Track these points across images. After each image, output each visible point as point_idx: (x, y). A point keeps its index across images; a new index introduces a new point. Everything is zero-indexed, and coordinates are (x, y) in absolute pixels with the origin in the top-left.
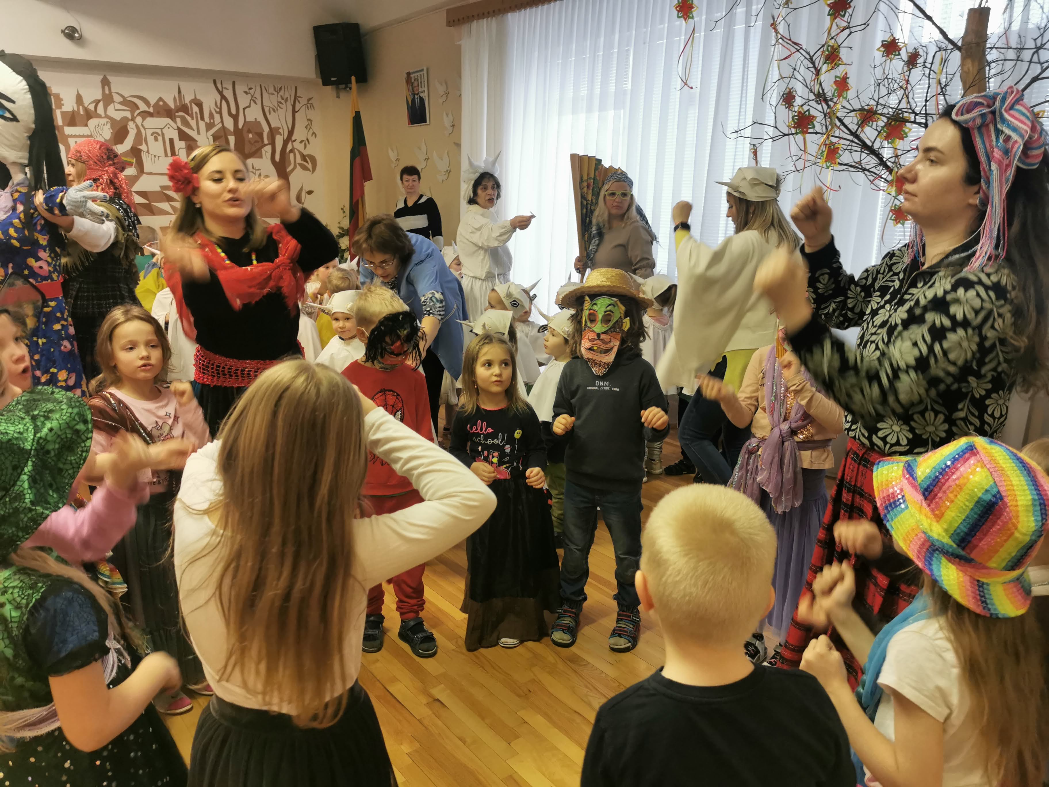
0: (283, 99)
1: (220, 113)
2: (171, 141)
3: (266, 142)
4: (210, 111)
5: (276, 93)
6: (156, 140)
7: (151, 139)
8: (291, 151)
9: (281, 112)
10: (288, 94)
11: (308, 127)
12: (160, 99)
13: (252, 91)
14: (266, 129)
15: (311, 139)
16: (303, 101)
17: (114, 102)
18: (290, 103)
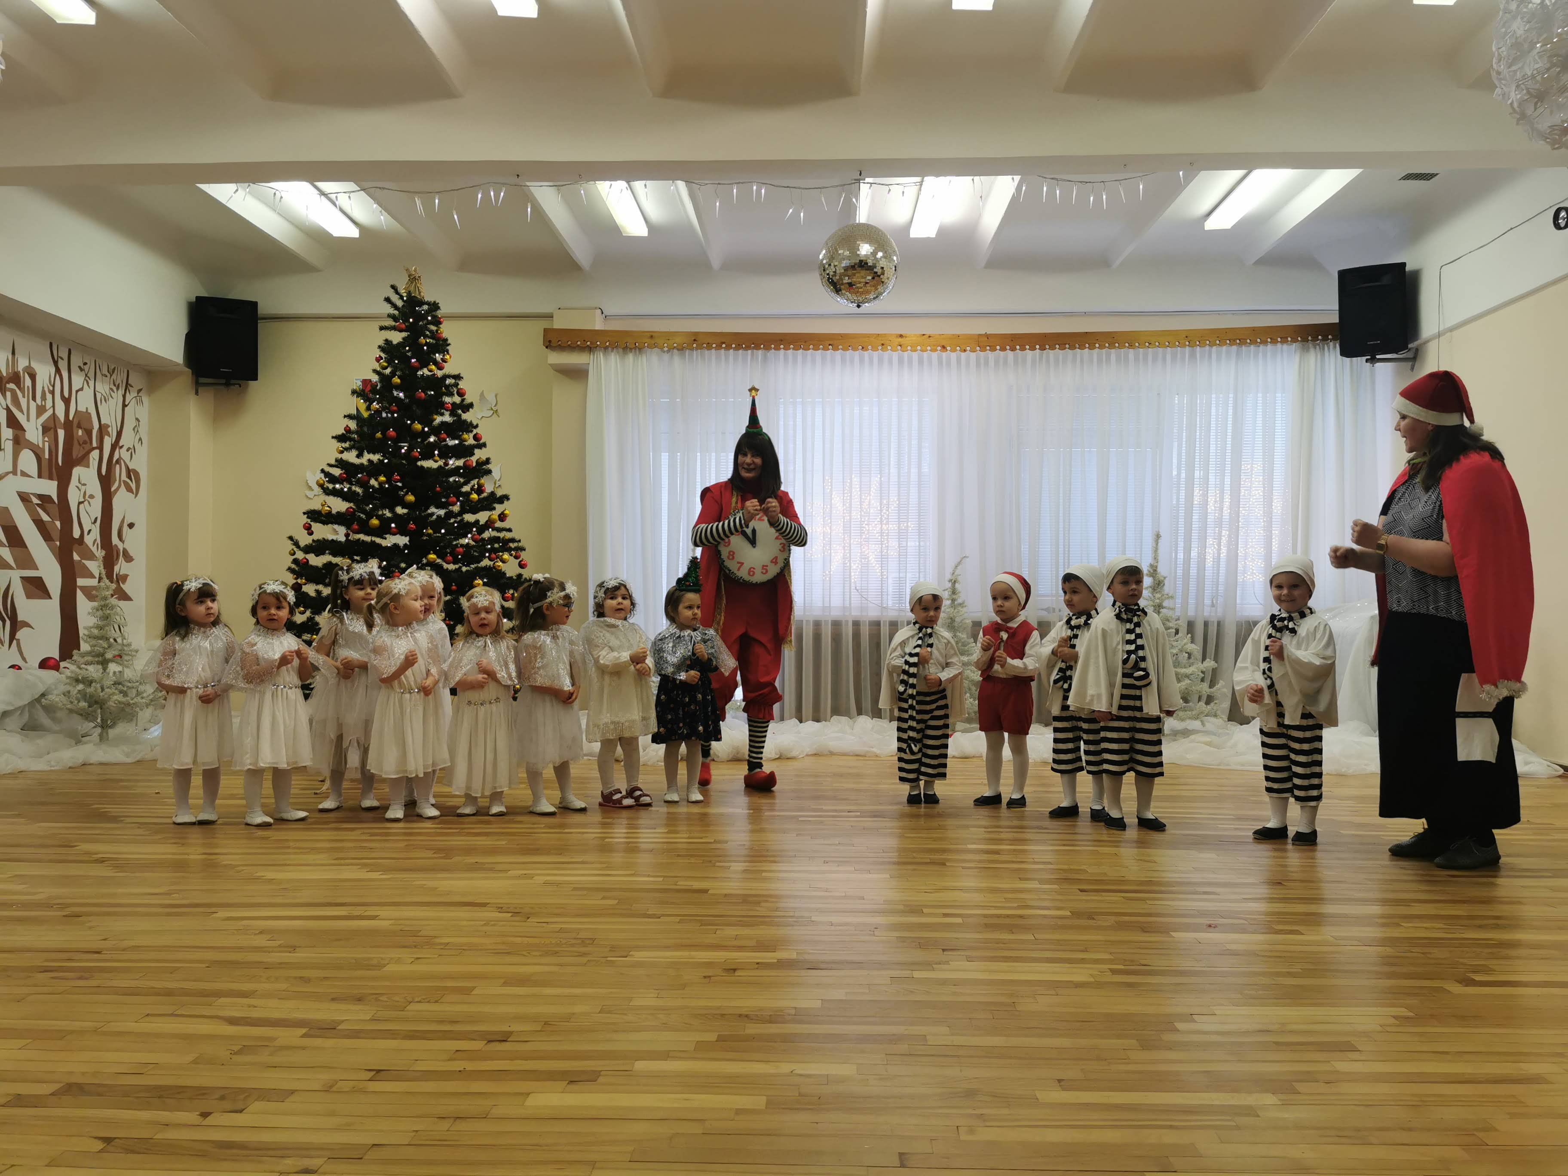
0: (115, 385)
1: (53, 393)
3: (95, 444)
4: (43, 387)
5: (109, 375)
8: (118, 462)
9: (112, 402)
10: (120, 378)
11: (136, 429)
13: (86, 368)
14: (96, 426)
15: (137, 446)
16: (134, 392)
18: (121, 392)
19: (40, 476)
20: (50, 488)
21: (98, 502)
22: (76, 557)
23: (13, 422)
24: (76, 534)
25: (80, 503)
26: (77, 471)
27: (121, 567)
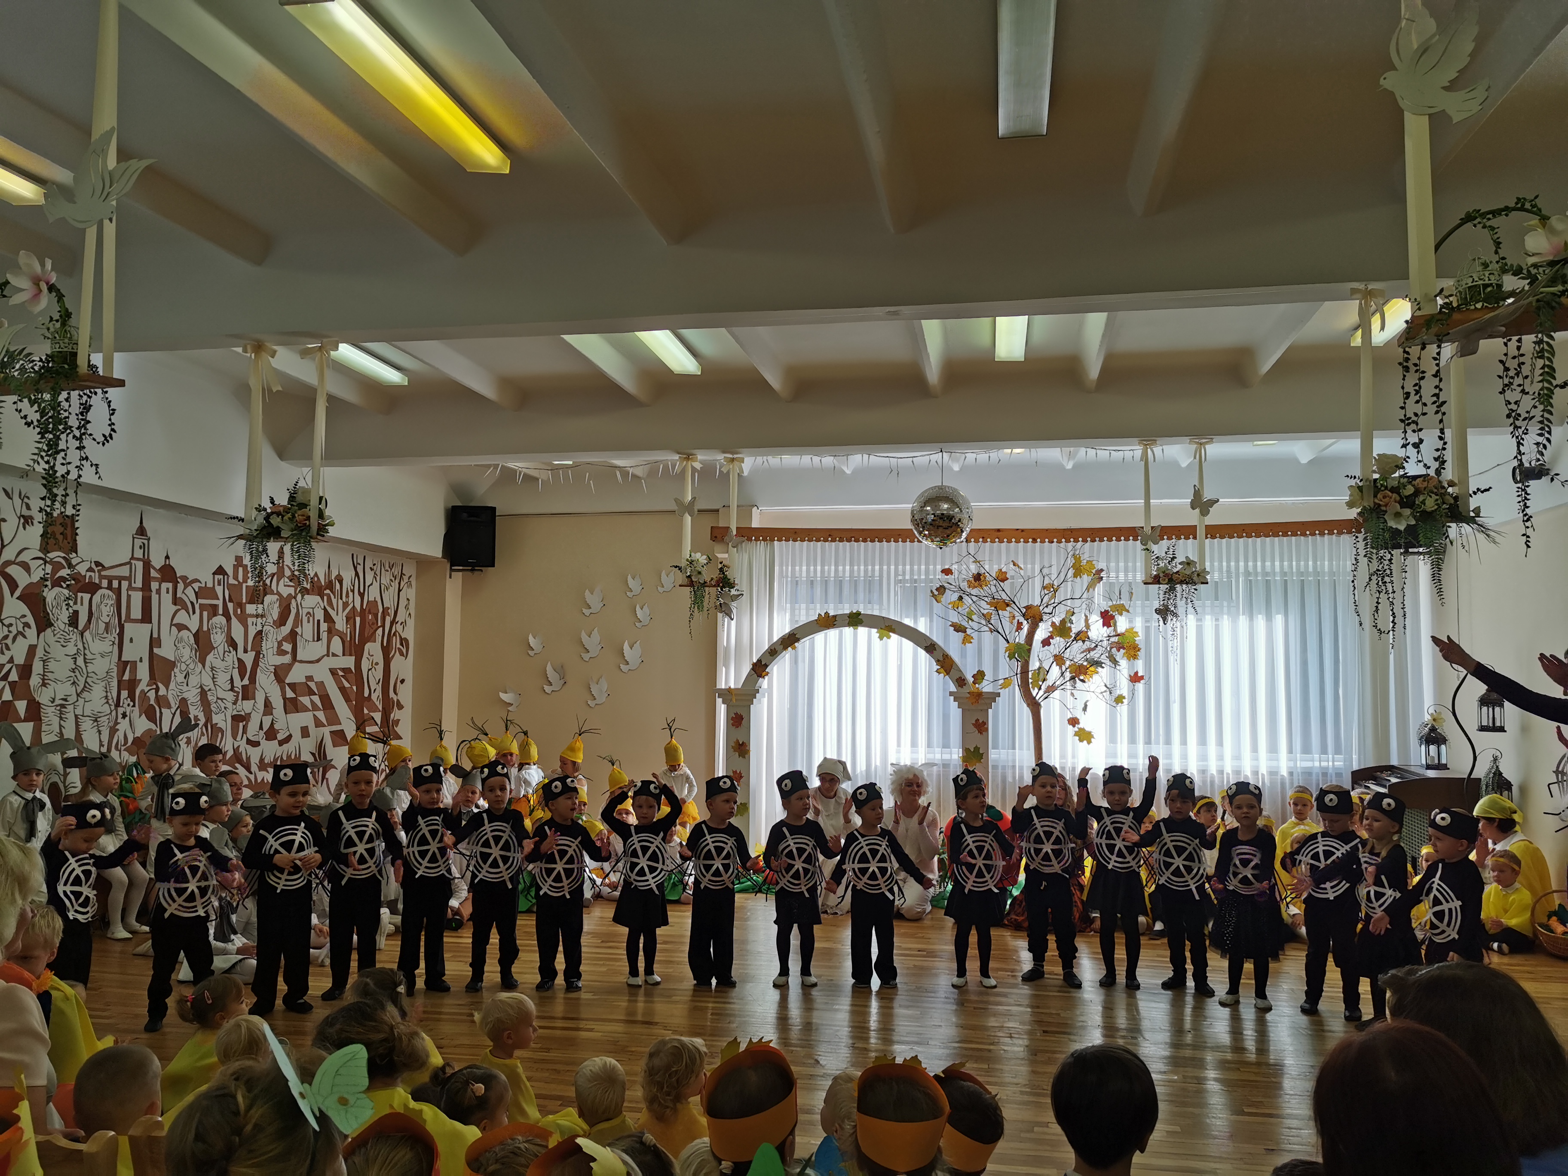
0: (394, 576)
1: (353, 591)
2: (319, 621)
3: (379, 624)
4: (347, 588)
5: (389, 570)
6: (309, 622)
7: (305, 619)
8: (395, 634)
9: (391, 589)
10: (396, 571)
11: (407, 608)
12: (316, 575)
13: (375, 567)
14: (381, 610)
15: (408, 620)
16: (406, 579)
17: (284, 576)
18: (397, 581)
19: (344, 655)
20: (349, 662)
21: (381, 667)
22: (366, 711)
23: (328, 618)
24: (366, 694)
25: (369, 670)
26: (368, 646)
27: (396, 714)
